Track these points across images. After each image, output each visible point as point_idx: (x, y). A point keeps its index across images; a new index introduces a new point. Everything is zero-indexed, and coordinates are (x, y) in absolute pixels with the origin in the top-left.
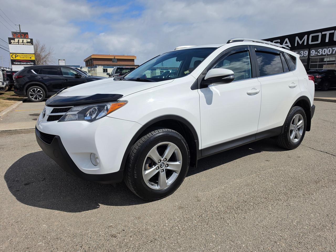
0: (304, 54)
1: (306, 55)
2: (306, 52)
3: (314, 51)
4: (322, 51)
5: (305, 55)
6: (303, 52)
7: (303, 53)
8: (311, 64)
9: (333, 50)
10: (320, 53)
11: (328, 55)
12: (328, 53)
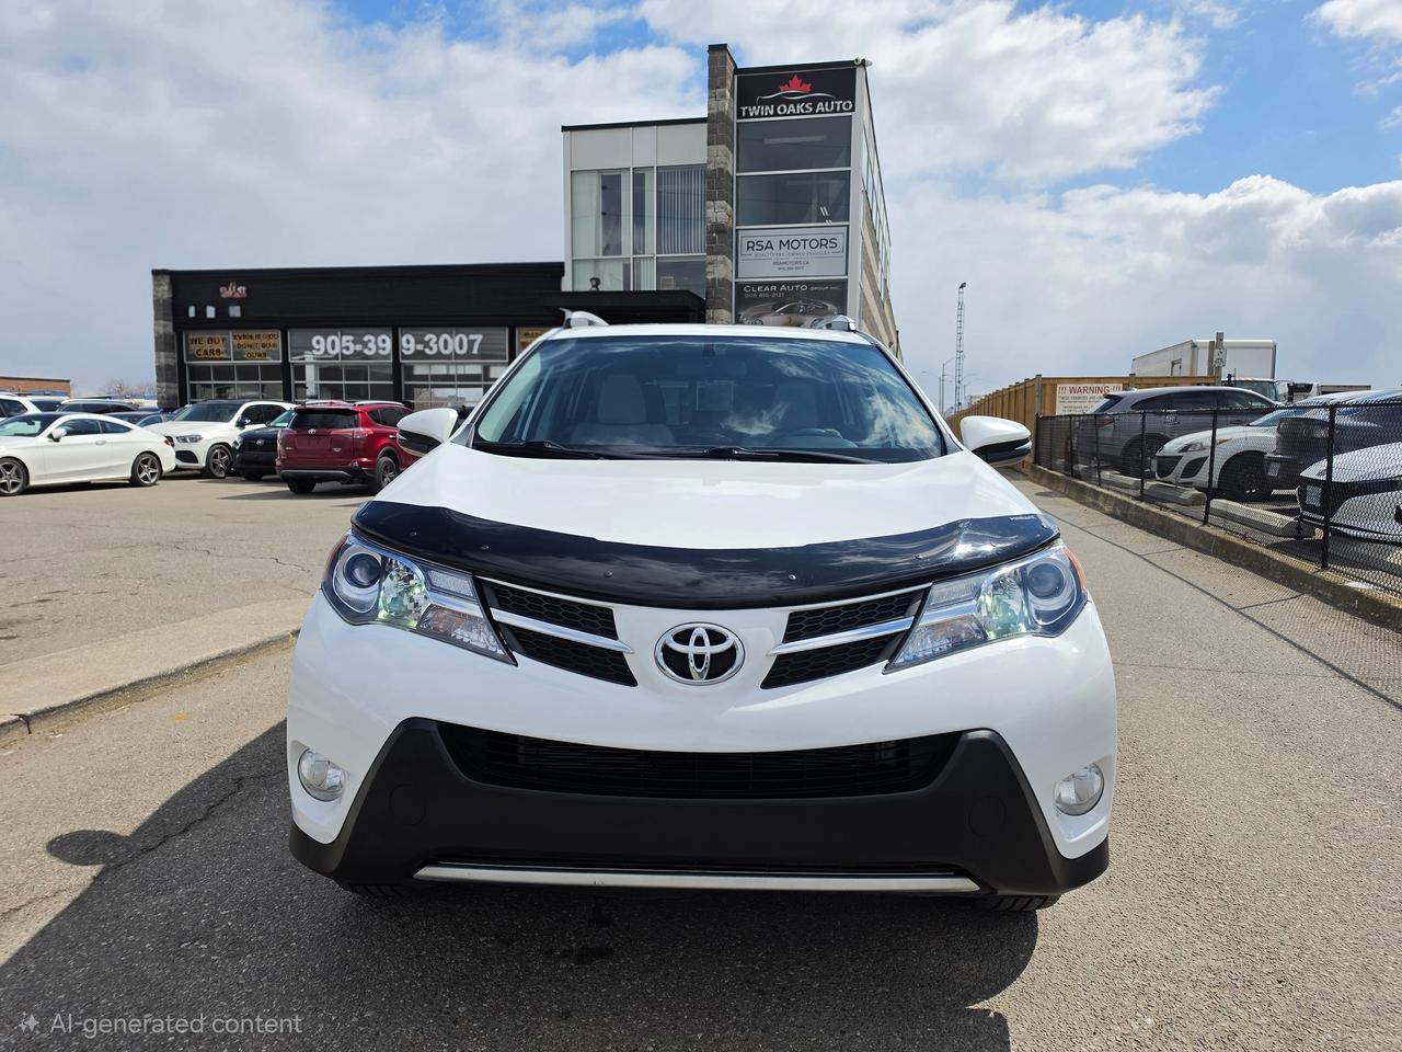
0: (378, 348)
1: (384, 349)
2: (384, 341)
3: (412, 340)
4: (437, 343)
5: (381, 352)
6: (372, 338)
7: (376, 343)
8: (406, 385)
9: (471, 343)
10: (431, 349)
11: (457, 356)
12: (459, 352)
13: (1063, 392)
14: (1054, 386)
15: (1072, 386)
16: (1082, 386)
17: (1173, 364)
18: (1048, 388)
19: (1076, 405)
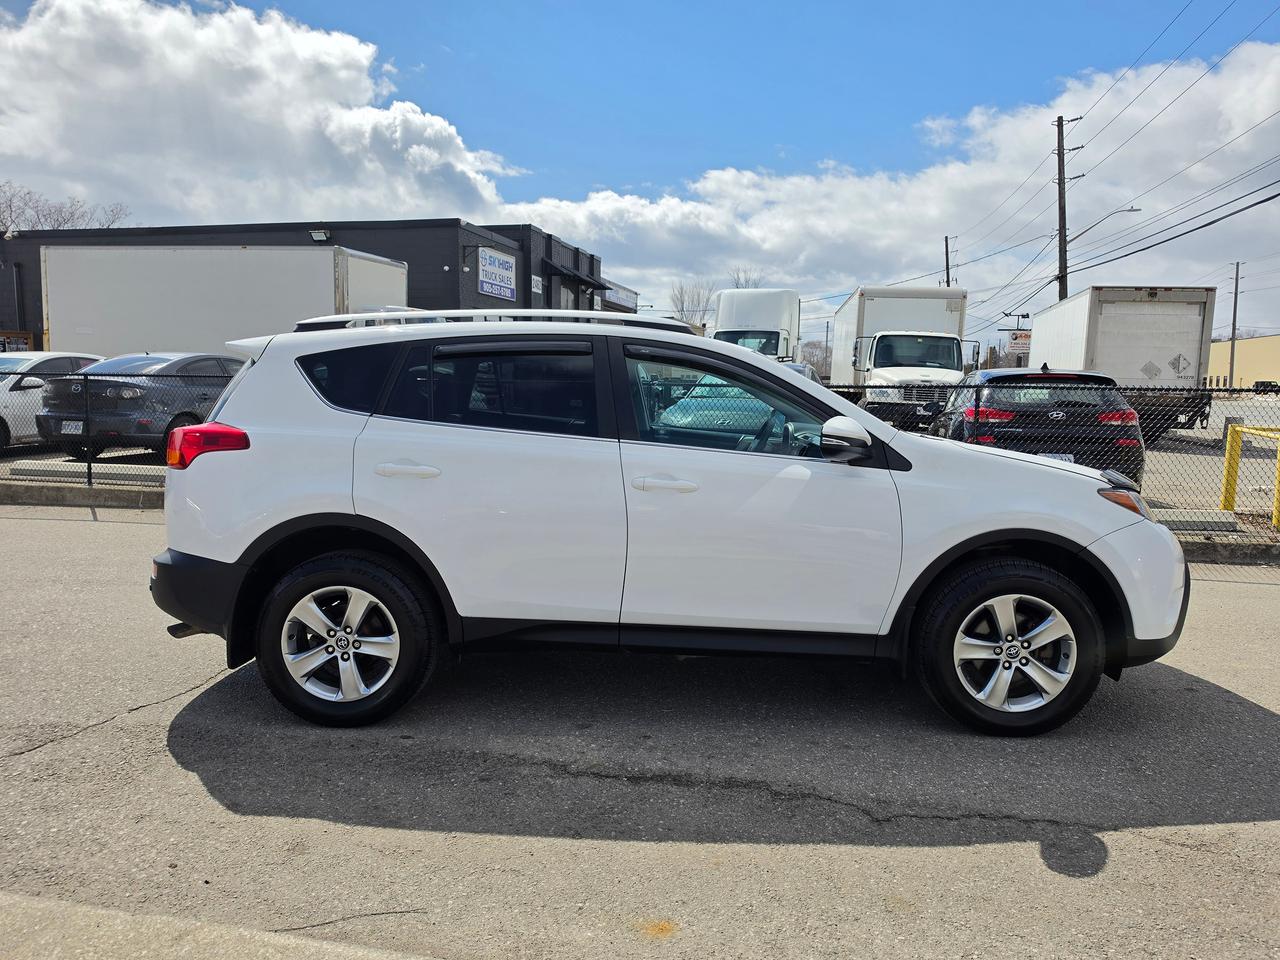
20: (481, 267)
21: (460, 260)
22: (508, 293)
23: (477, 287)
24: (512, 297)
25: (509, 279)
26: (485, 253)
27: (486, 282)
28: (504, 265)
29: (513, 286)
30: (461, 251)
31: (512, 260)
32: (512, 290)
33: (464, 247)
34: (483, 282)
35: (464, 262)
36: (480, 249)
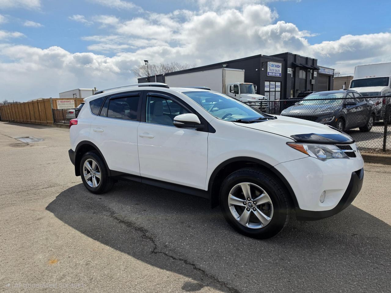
13: (59, 102)
14: (56, 101)
15: (61, 101)
16: (64, 101)
17: (74, 95)
18: (54, 101)
19: (63, 106)
20: (268, 68)
21: (261, 67)
22: (278, 75)
23: (267, 74)
24: (280, 75)
25: (279, 70)
26: (270, 64)
27: (270, 72)
28: (278, 66)
29: (280, 72)
30: (261, 64)
31: (280, 64)
32: (280, 74)
33: (262, 63)
34: (269, 72)
35: (262, 67)
36: (268, 62)
